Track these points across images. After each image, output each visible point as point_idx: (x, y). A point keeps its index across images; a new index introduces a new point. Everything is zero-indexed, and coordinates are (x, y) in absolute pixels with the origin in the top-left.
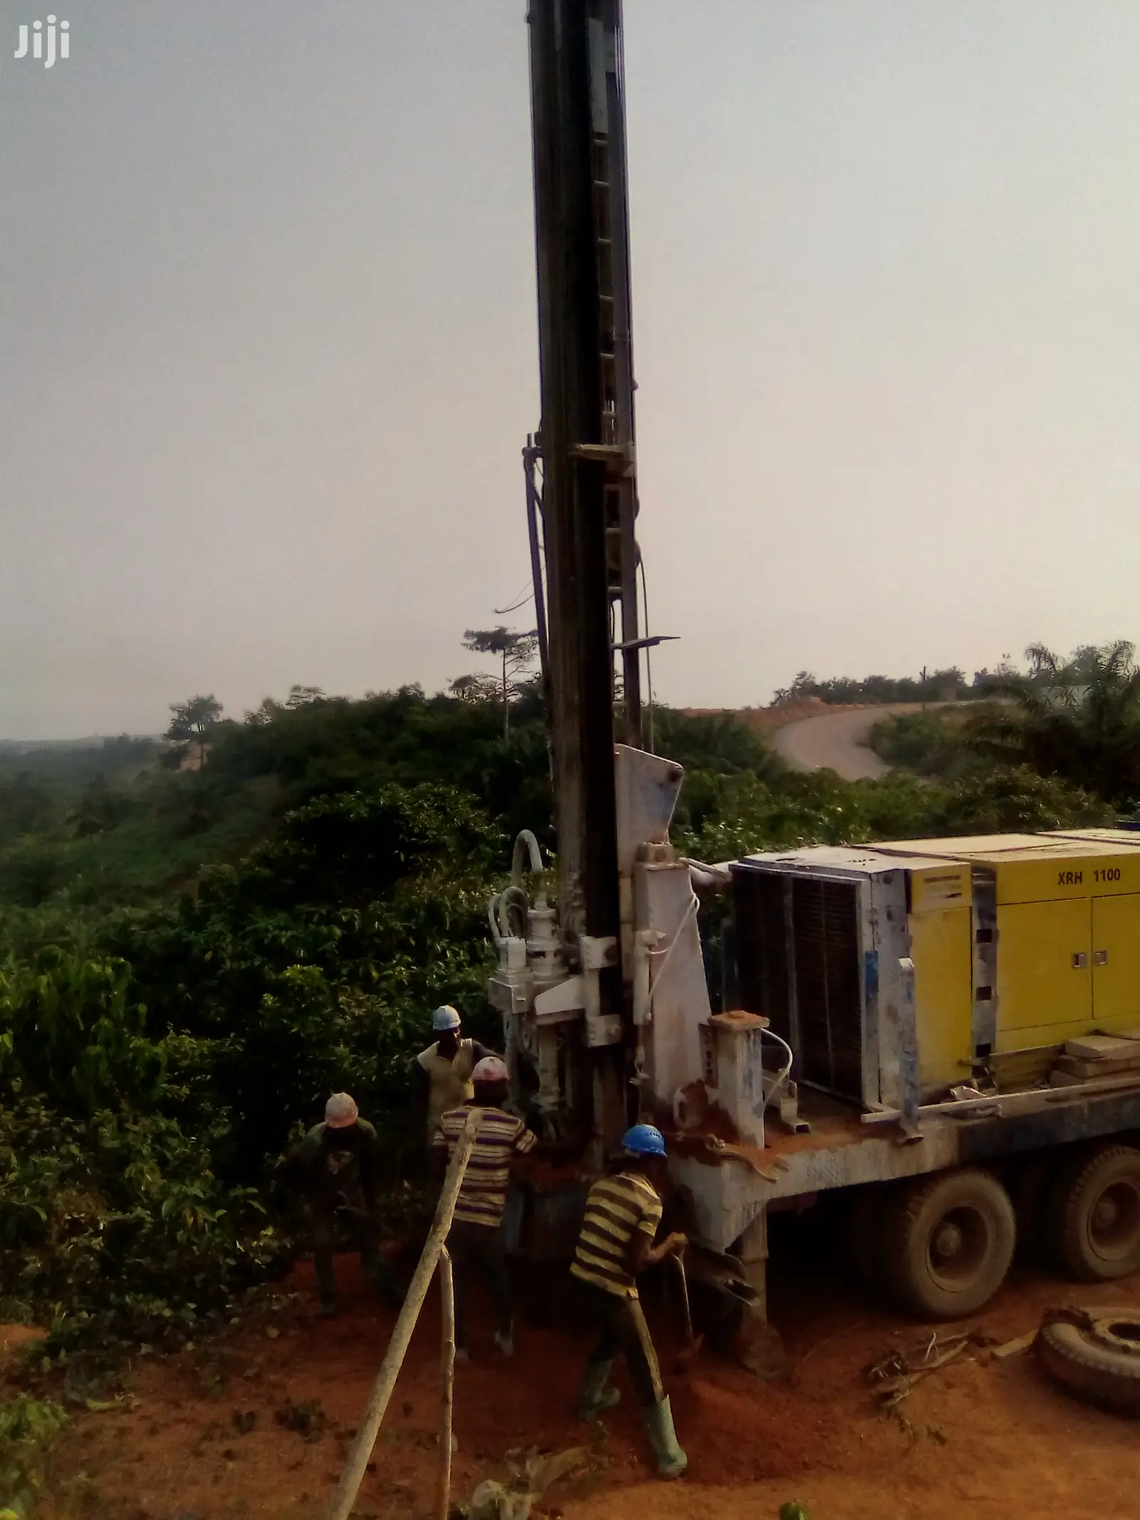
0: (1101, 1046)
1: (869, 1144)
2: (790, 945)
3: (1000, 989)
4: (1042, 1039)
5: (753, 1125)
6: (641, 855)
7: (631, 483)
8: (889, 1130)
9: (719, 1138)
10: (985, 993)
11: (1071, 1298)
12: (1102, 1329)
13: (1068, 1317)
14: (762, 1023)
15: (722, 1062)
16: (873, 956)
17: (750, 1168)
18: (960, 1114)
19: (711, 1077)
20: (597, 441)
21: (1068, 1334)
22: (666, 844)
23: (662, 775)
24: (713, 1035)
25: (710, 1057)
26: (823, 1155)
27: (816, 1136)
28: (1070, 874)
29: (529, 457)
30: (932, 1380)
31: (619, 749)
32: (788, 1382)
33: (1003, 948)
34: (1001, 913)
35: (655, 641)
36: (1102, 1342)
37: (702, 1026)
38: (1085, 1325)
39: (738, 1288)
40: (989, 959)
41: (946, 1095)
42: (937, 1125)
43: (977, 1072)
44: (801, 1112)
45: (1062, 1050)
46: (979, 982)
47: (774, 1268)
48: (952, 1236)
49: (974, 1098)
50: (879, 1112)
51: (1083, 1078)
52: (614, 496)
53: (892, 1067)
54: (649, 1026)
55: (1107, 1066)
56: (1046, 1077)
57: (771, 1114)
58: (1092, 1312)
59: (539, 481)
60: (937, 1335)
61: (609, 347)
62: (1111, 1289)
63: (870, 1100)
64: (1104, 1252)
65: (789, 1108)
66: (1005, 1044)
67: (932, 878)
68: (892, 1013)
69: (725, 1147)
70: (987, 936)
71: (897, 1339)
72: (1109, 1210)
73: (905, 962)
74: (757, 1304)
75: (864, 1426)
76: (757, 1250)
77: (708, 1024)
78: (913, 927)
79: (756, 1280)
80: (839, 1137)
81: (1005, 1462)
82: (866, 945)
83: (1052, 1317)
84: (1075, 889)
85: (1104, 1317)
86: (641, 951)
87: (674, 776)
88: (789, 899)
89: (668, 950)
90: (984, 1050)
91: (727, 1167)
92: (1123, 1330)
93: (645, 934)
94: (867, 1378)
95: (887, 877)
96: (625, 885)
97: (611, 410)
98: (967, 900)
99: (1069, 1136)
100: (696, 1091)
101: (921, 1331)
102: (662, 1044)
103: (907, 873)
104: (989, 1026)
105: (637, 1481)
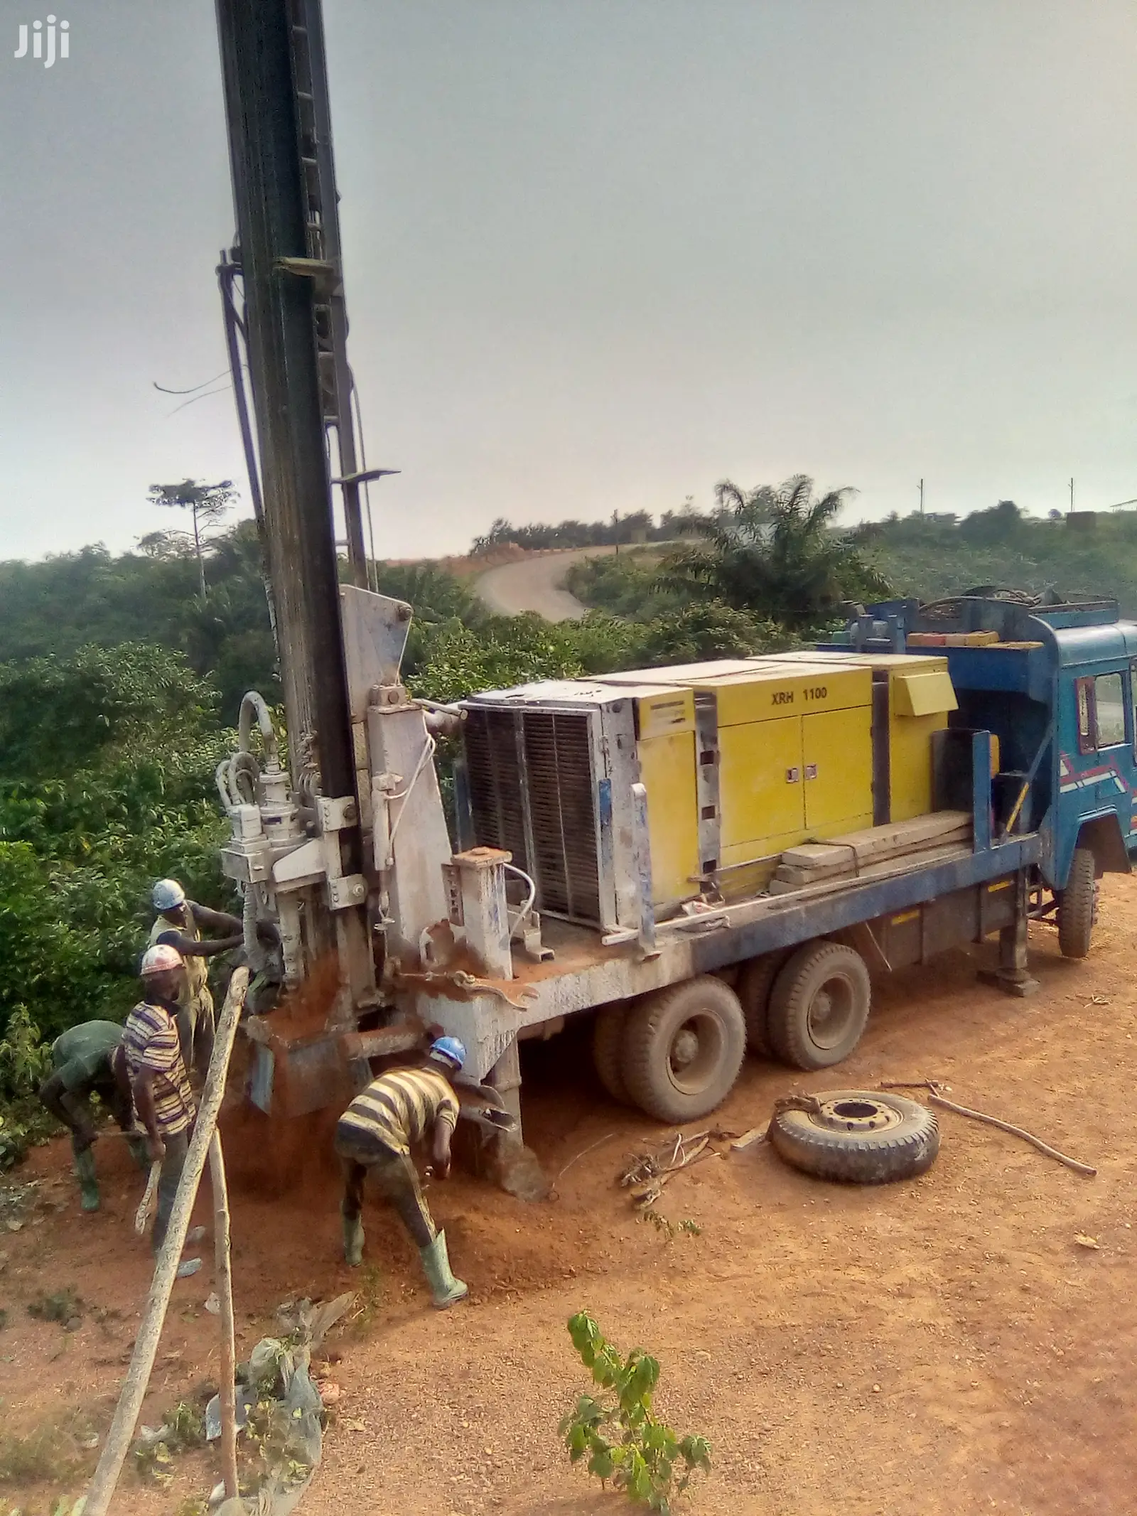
0: (815, 854)
1: (610, 964)
2: (523, 781)
3: (723, 808)
4: (763, 851)
5: (499, 957)
6: (373, 699)
7: (340, 301)
8: (629, 949)
9: (468, 973)
10: (709, 812)
11: (796, 1086)
12: (828, 1112)
13: (798, 1104)
14: (505, 857)
15: (468, 901)
16: (606, 784)
17: (500, 1000)
18: (692, 929)
19: (457, 914)
20: (302, 253)
21: (799, 1119)
22: (398, 687)
23: (390, 615)
24: (456, 873)
25: (454, 895)
26: (569, 979)
27: (560, 962)
28: (782, 695)
29: (225, 275)
30: (680, 1177)
31: (344, 589)
32: (546, 1198)
33: (724, 767)
34: (721, 735)
35: (375, 475)
36: (830, 1123)
37: (444, 866)
38: (813, 1110)
39: (495, 1116)
40: (712, 780)
41: (678, 911)
42: (672, 940)
43: (705, 887)
44: (544, 941)
45: (779, 861)
46: (703, 803)
47: (527, 1092)
48: (689, 1042)
49: (701, 912)
50: (618, 933)
51: (800, 885)
52: (322, 317)
53: (628, 889)
54: (391, 871)
55: (821, 872)
56: (765, 887)
57: (517, 944)
58: (819, 1097)
59: (238, 303)
60: (683, 1135)
61: (310, 152)
62: (830, 1074)
63: (608, 922)
64: (821, 1042)
65: (533, 938)
66: (729, 859)
67: (658, 705)
68: (627, 839)
69: (475, 982)
70: (709, 758)
71: (644, 1142)
72: (825, 1002)
73: (638, 788)
74: (514, 1129)
75: (622, 1229)
76: (511, 1077)
77: (451, 864)
78: (642, 754)
79: (511, 1105)
80: (582, 961)
81: (752, 1243)
82: (598, 774)
83: (782, 1107)
84: (787, 708)
85: (828, 1099)
86: (379, 796)
87: (402, 616)
88: (520, 736)
89: (408, 792)
90: (710, 866)
91: (478, 1001)
92: (845, 1110)
93: (382, 779)
94: (621, 1185)
95: (616, 706)
96: (358, 731)
97: (316, 220)
98: (691, 724)
99: (790, 940)
100: (441, 930)
101: (666, 1134)
102: (405, 888)
103: (634, 701)
104: (716, 842)
105: (412, 1315)
